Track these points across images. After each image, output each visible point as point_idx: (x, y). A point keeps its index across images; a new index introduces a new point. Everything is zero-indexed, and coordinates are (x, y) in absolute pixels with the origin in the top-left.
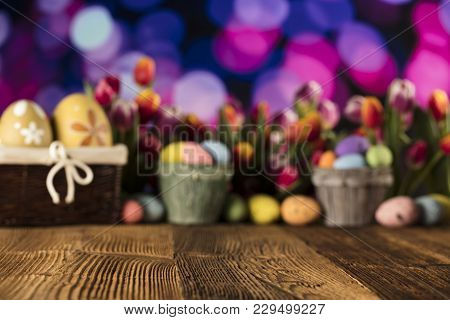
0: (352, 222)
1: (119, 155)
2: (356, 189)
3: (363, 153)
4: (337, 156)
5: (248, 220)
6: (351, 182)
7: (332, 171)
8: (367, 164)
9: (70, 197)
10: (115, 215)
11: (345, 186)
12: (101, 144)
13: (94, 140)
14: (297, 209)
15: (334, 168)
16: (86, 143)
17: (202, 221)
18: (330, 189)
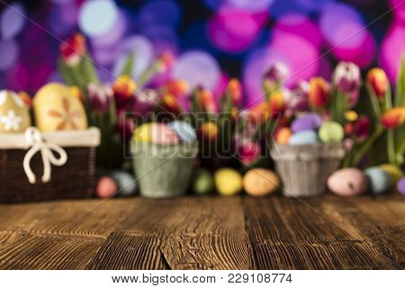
0: (306, 192)
1: (92, 138)
2: (309, 163)
3: (316, 130)
4: (292, 133)
5: (213, 192)
6: (305, 156)
7: (287, 146)
8: (319, 140)
9: (47, 176)
10: (90, 191)
11: (299, 160)
12: (74, 127)
13: (68, 126)
14: (258, 182)
15: (290, 144)
16: (61, 127)
17: (170, 194)
18: (286, 163)
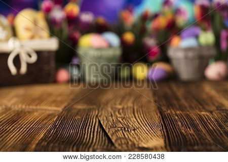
3: (197, 37)
4: (182, 38)
9: (24, 69)
16: (32, 38)
